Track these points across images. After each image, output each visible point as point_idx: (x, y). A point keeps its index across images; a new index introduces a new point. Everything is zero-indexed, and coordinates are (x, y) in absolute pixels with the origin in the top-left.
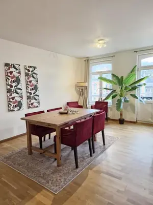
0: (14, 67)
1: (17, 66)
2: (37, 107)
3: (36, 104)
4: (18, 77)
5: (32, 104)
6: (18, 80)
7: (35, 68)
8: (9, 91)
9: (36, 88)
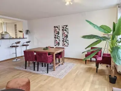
0: (57, 27)
1: (58, 27)
2: (67, 46)
3: (66, 44)
4: (58, 32)
5: (64, 44)
6: (58, 33)
7: (67, 26)
8: (55, 37)
9: (67, 36)
